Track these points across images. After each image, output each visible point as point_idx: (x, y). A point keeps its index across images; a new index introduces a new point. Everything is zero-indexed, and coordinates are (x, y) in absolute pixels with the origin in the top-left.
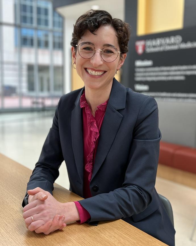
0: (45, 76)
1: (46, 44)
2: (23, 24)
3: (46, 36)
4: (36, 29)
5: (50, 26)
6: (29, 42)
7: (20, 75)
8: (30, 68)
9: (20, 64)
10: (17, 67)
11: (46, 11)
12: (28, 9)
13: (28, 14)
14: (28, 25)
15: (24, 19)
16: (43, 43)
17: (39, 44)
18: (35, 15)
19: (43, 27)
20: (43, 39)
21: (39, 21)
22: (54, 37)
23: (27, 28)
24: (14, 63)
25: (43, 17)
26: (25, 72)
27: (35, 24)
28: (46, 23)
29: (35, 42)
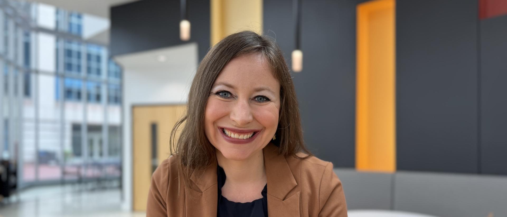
0: (96, 137)
1: (98, 98)
2: (68, 73)
3: (98, 87)
4: (86, 80)
5: (104, 76)
6: (74, 95)
7: (62, 137)
8: (76, 128)
9: (63, 122)
10: (58, 126)
11: (98, 59)
12: (75, 55)
13: (74, 61)
14: (74, 73)
15: (69, 66)
16: (93, 97)
17: (89, 98)
18: (84, 62)
19: (93, 76)
20: (93, 91)
21: (89, 70)
22: (109, 90)
23: (72, 78)
24: (54, 122)
25: (94, 65)
26: (68, 133)
27: (83, 73)
28: (99, 72)
29: (84, 95)
